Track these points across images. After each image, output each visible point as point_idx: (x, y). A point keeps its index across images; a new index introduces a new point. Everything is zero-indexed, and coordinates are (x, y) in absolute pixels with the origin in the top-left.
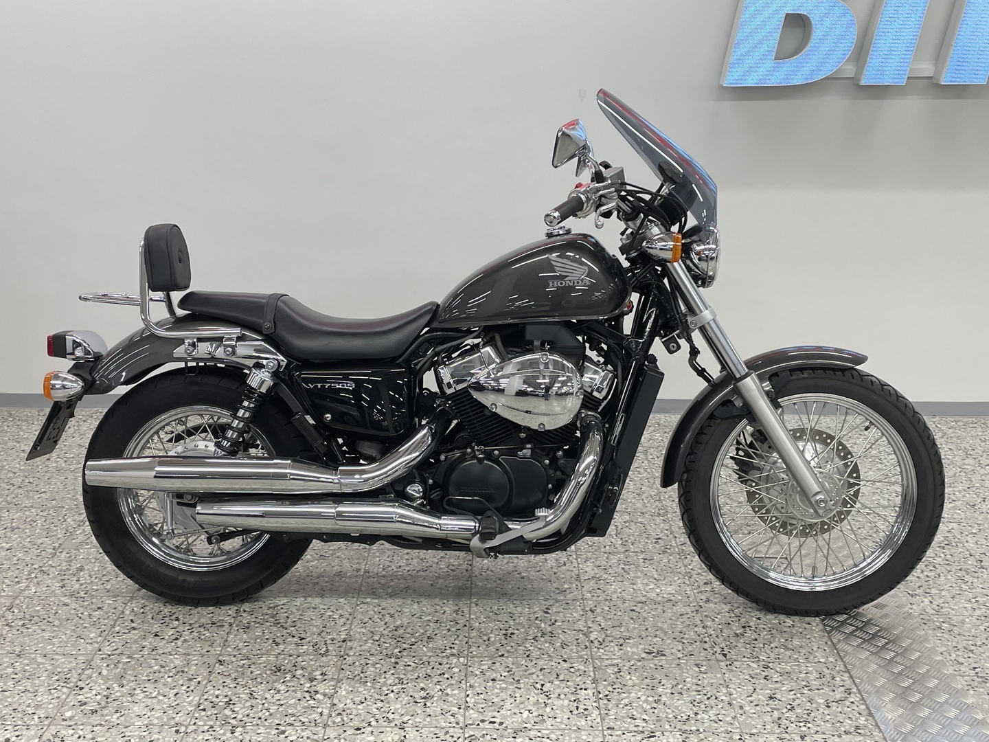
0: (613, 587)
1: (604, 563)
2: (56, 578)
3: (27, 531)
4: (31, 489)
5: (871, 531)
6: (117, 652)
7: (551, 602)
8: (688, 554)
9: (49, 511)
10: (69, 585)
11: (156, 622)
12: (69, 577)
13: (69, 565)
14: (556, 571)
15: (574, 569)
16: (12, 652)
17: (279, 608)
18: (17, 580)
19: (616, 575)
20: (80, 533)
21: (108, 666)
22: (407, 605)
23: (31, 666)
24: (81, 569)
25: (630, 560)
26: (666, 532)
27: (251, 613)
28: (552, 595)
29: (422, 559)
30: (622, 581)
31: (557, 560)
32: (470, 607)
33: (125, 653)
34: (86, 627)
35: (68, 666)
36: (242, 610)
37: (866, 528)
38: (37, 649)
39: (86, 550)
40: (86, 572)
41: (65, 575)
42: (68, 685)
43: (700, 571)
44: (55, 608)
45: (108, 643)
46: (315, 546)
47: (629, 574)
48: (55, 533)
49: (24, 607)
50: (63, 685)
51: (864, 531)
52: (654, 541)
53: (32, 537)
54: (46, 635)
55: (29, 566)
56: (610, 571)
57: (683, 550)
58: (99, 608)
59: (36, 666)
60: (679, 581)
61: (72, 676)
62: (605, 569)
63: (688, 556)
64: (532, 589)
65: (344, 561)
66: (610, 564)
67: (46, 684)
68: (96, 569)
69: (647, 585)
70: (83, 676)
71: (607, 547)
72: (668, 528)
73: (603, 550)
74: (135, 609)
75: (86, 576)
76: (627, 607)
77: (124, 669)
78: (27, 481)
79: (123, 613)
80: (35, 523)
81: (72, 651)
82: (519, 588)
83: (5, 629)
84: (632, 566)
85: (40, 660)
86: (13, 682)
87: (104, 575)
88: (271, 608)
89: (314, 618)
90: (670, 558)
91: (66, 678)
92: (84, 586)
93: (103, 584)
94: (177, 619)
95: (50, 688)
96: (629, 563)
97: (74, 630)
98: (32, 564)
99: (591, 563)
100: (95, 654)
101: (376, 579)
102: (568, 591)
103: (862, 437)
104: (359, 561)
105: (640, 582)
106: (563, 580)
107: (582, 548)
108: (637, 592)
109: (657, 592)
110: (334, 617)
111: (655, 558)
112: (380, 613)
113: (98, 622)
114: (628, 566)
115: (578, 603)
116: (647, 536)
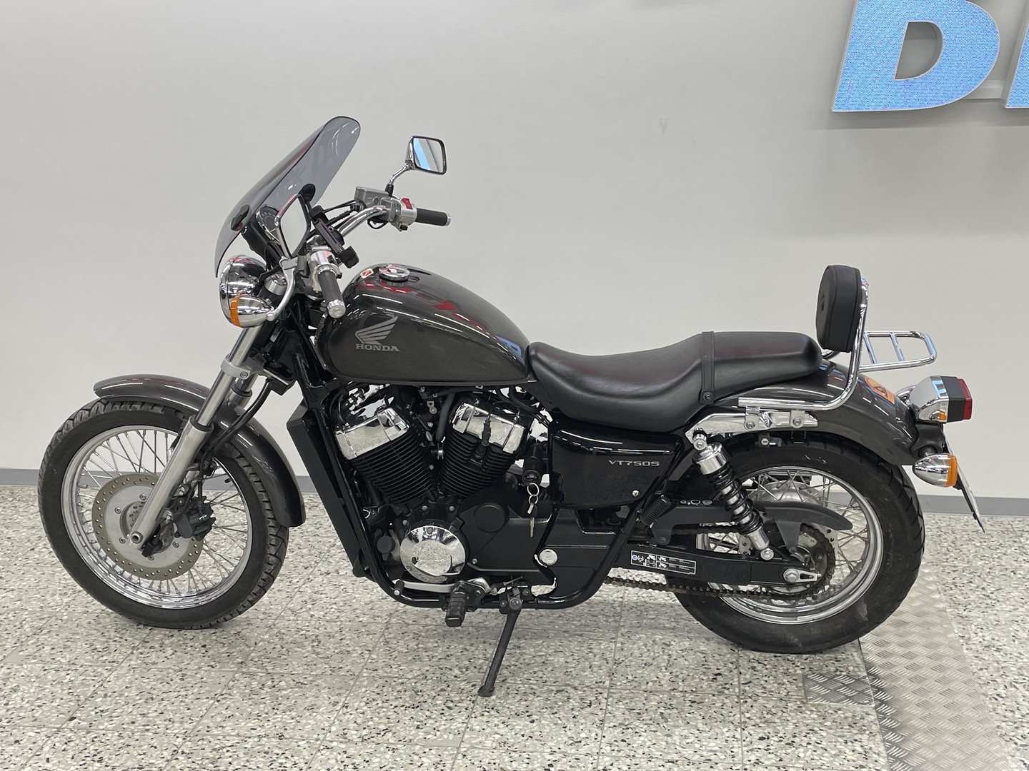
0: (642, 738)
1: (640, 705)
5: (996, 674)
7: (557, 756)
8: (750, 697)
9: (9, 613)
11: (75, 763)
13: (4, 684)
14: (577, 713)
15: (600, 713)
17: (225, 750)
19: (651, 722)
20: (32, 644)
22: (380, 752)
24: (15, 690)
25: (674, 702)
26: (730, 665)
27: (189, 756)
28: (561, 746)
29: (417, 692)
30: (655, 732)
31: (582, 699)
32: (455, 759)
36: (180, 751)
37: (991, 669)
39: (30, 666)
40: (19, 694)
43: (758, 721)
46: (294, 670)
47: (667, 721)
51: (987, 674)
52: (711, 677)
56: (645, 716)
57: (745, 691)
58: (17, 742)
60: (727, 734)
62: (639, 714)
63: (749, 700)
64: (539, 738)
65: (322, 691)
66: (646, 707)
68: (32, 691)
69: (686, 737)
71: (650, 684)
72: (734, 660)
73: (643, 687)
74: (57, 744)
75: (18, 699)
76: (652, 767)
79: (42, 748)
82: (523, 736)
84: (675, 711)
88: (214, 750)
89: (261, 766)
90: (726, 701)
92: (10, 712)
93: (33, 710)
94: (101, 760)
96: (671, 707)
99: (623, 704)
101: (352, 716)
102: (583, 743)
104: (340, 691)
105: (677, 733)
106: (581, 727)
107: (619, 684)
108: (670, 747)
109: (695, 748)
110: (286, 765)
111: (707, 700)
112: (342, 762)
113: (8, 760)
114: (669, 711)
115: (591, 759)
116: (704, 670)
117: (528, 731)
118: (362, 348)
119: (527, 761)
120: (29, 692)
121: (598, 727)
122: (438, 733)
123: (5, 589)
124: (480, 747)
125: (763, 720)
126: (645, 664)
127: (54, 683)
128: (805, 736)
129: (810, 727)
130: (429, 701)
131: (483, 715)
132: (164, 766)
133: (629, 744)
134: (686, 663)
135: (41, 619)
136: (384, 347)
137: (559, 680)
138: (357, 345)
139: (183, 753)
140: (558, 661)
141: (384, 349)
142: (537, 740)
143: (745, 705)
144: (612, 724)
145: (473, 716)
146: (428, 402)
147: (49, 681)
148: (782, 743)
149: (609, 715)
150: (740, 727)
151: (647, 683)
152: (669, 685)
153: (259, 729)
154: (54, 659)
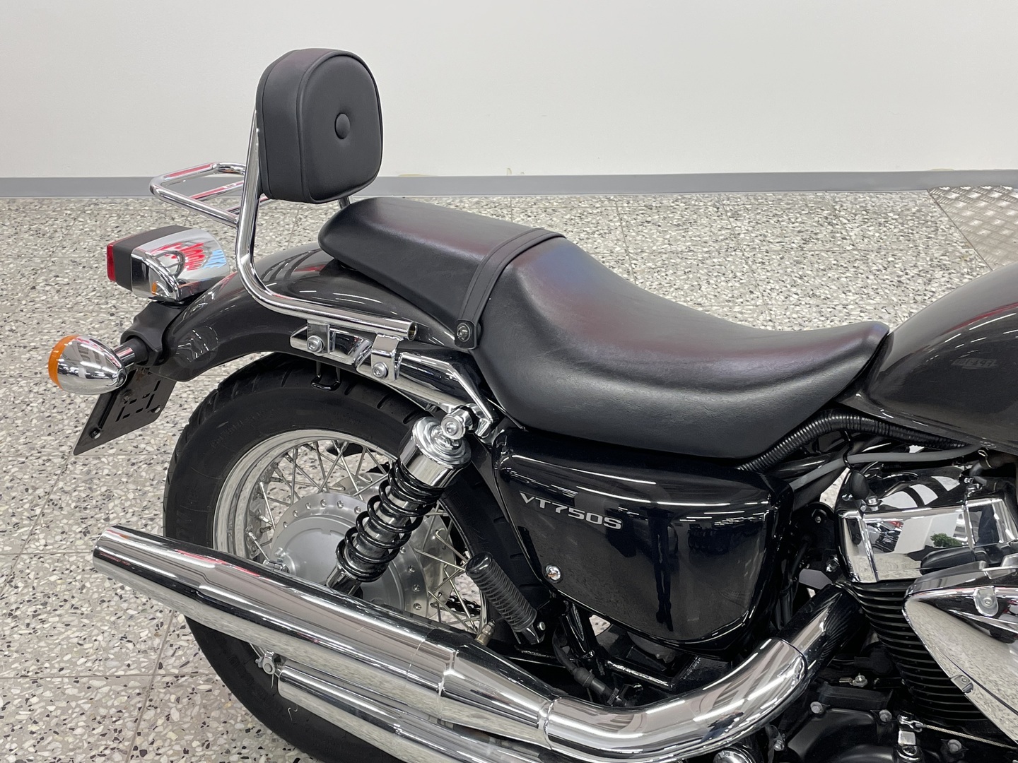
2: (73, 515)
3: (19, 422)
4: (14, 342)
6: (188, 669)
10: (95, 529)
12: (92, 513)
16: (23, 673)
18: (14, 520)
21: (178, 700)
23: (57, 703)
24: (108, 496)
33: (201, 671)
34: (132, 617)
35: (116, 703)
38: (62, 665)
39: (110, 459)
40: (117, 502)
41: (85, 509)
42: (121, 746)
44: (79, 577)
45: (171, 652)
48: (61, 426)
49: (31, 576)
50: (113, 745)
53: (28, 434)
54: (73, 634)
55: (30, 491)
59: (64, 704)
61: (124, 724)
67: (86, 745)
68: (131, 496)
70: (143, 725)
75: (118, 509)
77: (205, 707)
78: (7, 328)
80: (29, 408)
81: (118, 668)
83: (7, 624)
85: (71, 691)
86: (32, 742)
87: (145, 508)
91: (115, 730)
95: (93, 753)
97: (114, 623)
98: (35, 489)
100: (154, 675)
120: (127, 499)
123: (25, 347)
127: (155, 482)
147: (146, 480)
154: (136, 447)
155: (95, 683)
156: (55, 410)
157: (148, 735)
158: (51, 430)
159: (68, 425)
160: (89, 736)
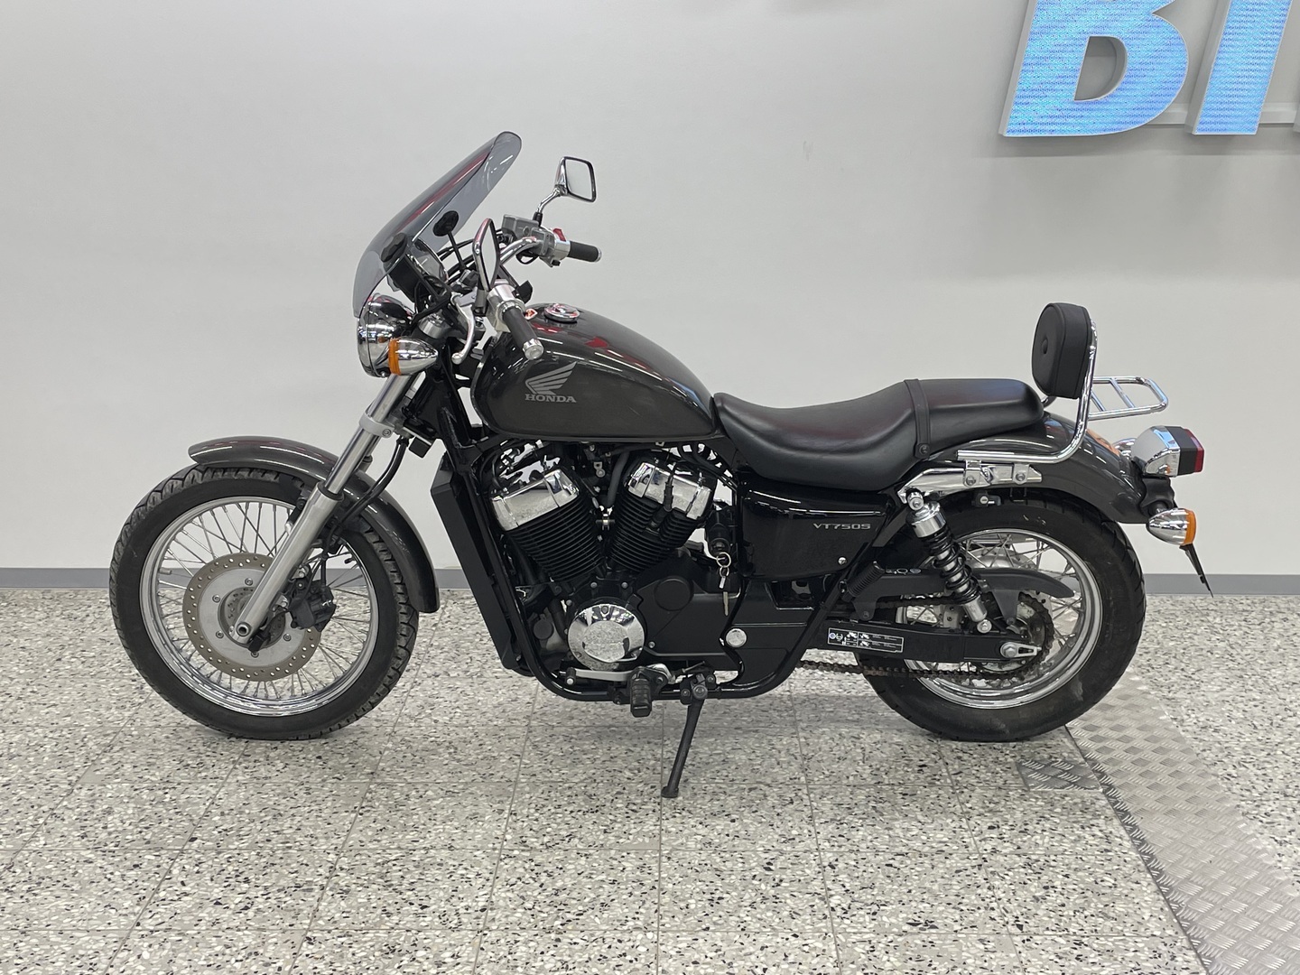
0: (861, 833)
1: (847, 799)
2: (73, 824)
3: (31, 759)
4: (35, 700)
5: (1220, 755)
6: (163, 927)
7: (774, 854)
8: (966, 788)
10: (93, 834)
11: (217, 885)
12: (92, 823)
13: (93, 806)
14: (780, 811)
15: (805, 809)
16: (14, 927)
17: (390, 864)
18: (18, 827)
19: (864, 816)
20: (107, 762)
21: (150, 946)
22: (572, 859)
23: (41, 947)
24: (109, 812)
25: (884, 795)
26: (933, 756)
27: (351, 871)
28: (775, 844)
29: (590, 796)
30: (873, 826)
31: (780, 796)
32: (660, 862)
33: (173, 928)
34: (117, 893)
35: (94, 947)
36: (337, 867)
37: (1214, 750)
38: (49, 923)
39: (115, 786)
40: (116, 816)
41: (86, 820)
43: (982, 810)
44: (73, 866)
45: (150, 915)
46: (439, 778)
47: (882, 815)
48: (71, 762)
49: (30, 865)
51: (1211, 755)
52: (917, 769)
53: (39, 767)
54: (62, 904)
55: (36, 808)
56: (856, 810)
57: (958, 781)
58: (136, 866)
59: (48, 947)
60: (953, 825)
61: (100, 961)
62: (849, 808)
63: (965, 790)
64: (746, 837)
65: (480, 799)
66: (855, 801)
68: (130, 811)
69: (908, 830)
70: (116, 961)
71: (851, 778)
72: (936, 751)
73: (845, 782)
74: (187, 867)
75: (117, 821)
77: (173, 950)
78: (30, 690)
79: (170, 871)
80: (42, 749)
81: (99, 925)
82: (728, 835)
83: (3, 896)
84: (887, 804)
85: (54, 938)
86: (17, 970)
87: (142, 820)
88: (379, 864)
89: (439, 878)
90: (940, 792)
91: (91, 964)
92: (113, 836)
93: (141, 832)
96: (881, 800)
97: (101, 896)
98: (40, 806)
99: (828, 800)
100: (131, 930)
101: (525, 824)
102: (797, 840)
103: (1204, 624)
104: (501, 799)
105: (898, 826)
106: (790, 824)
107: (816, 779)
108: (894, 841)
109: (922, 840)
110: (468, 876)
111: (919, 792)
112: (532, 870)
113: (134, 885)
114: (881, 804)
115: (812, 855)
116: (906, 762)
117: (731, 831)
118: (533, 399)
119: (741, 860)
120: (126, 814)
121: (809, 824)
122: (631, 837)
124: (683, 848)
125: (987, 810)
126: (839, 759)
127: (154, 803)
128: (1038, 824)
129: (1041, 815)
130: (608, 804)
131: (675, 817)
132: (325, 883)
133: (848, 840)
134: (884, 756)
135: (105, 735)
136: (559, 397)
137: (747, 777)
138: (527, 395)
139: (342, 869)
140: (740, 759)
141: (559, 400)
142: (745, 839)
143: (963, 795)
144: (823, 820)
145: (664, 817)
146: (595, 463)
147: (146, 801)
148: (1015, 831)
149: (815, 811)
150: (964, 817)
151: (848, 777)
152: (872, 779)
153: (421, 841)
154: (141, 778)
155: (77, 934)
156: (67, 751)
157: (120, 967)
158: (61, 765)
159: (78, 761)
160: (67, 967)
